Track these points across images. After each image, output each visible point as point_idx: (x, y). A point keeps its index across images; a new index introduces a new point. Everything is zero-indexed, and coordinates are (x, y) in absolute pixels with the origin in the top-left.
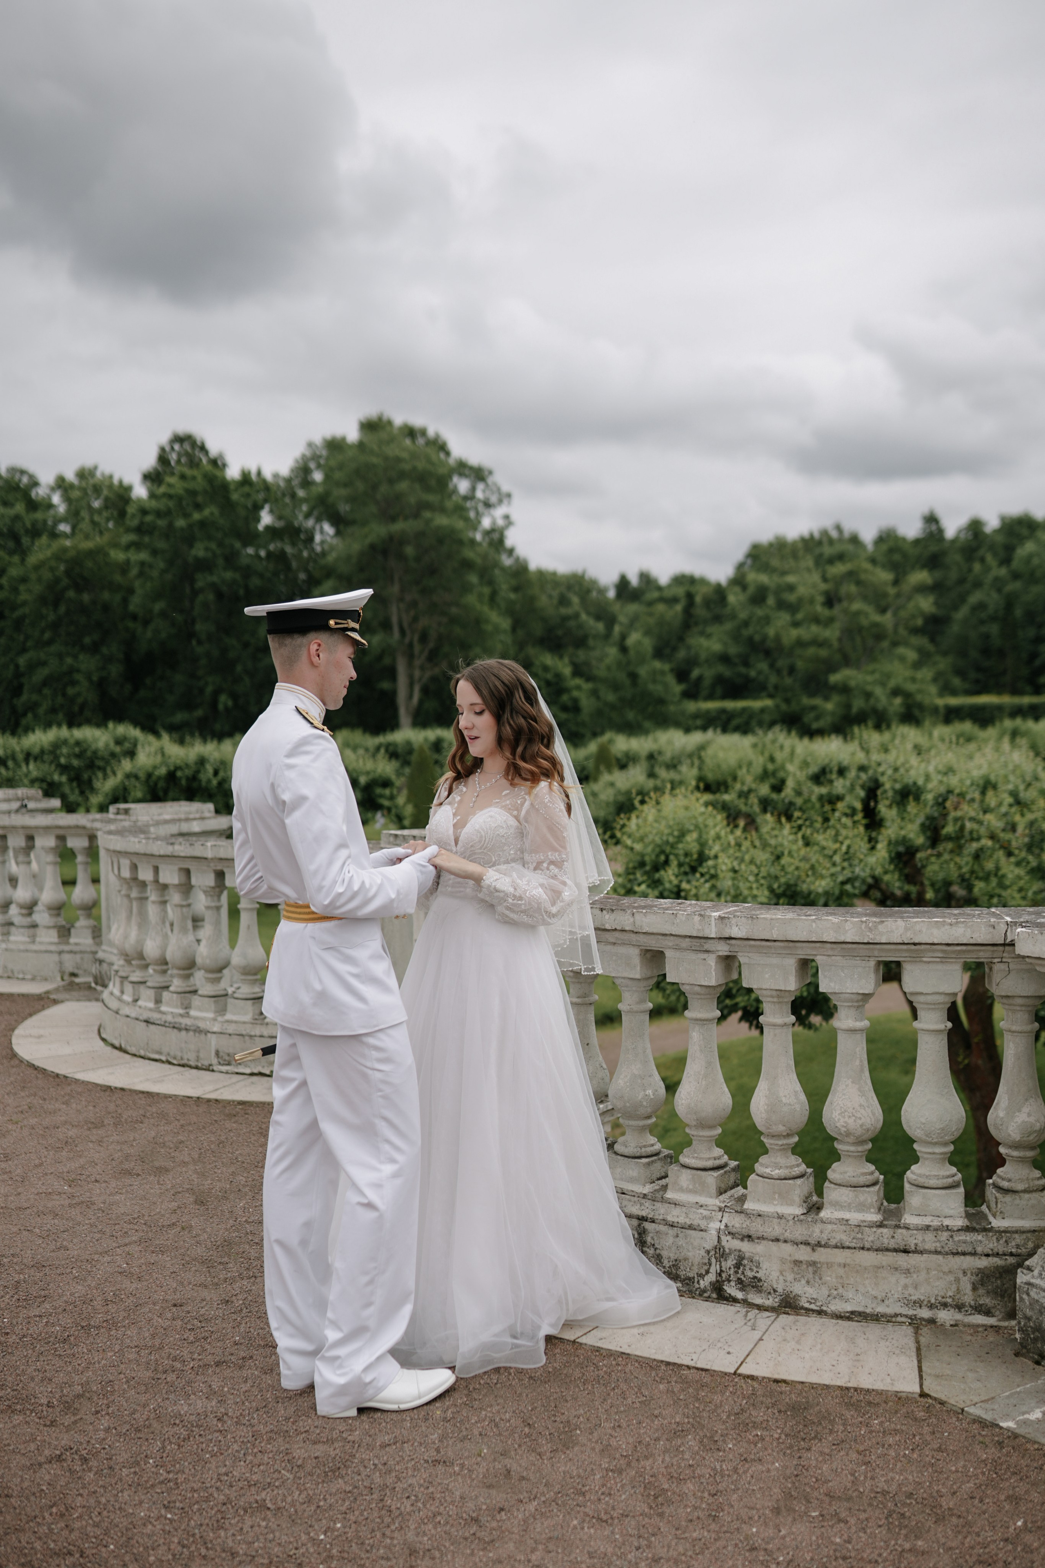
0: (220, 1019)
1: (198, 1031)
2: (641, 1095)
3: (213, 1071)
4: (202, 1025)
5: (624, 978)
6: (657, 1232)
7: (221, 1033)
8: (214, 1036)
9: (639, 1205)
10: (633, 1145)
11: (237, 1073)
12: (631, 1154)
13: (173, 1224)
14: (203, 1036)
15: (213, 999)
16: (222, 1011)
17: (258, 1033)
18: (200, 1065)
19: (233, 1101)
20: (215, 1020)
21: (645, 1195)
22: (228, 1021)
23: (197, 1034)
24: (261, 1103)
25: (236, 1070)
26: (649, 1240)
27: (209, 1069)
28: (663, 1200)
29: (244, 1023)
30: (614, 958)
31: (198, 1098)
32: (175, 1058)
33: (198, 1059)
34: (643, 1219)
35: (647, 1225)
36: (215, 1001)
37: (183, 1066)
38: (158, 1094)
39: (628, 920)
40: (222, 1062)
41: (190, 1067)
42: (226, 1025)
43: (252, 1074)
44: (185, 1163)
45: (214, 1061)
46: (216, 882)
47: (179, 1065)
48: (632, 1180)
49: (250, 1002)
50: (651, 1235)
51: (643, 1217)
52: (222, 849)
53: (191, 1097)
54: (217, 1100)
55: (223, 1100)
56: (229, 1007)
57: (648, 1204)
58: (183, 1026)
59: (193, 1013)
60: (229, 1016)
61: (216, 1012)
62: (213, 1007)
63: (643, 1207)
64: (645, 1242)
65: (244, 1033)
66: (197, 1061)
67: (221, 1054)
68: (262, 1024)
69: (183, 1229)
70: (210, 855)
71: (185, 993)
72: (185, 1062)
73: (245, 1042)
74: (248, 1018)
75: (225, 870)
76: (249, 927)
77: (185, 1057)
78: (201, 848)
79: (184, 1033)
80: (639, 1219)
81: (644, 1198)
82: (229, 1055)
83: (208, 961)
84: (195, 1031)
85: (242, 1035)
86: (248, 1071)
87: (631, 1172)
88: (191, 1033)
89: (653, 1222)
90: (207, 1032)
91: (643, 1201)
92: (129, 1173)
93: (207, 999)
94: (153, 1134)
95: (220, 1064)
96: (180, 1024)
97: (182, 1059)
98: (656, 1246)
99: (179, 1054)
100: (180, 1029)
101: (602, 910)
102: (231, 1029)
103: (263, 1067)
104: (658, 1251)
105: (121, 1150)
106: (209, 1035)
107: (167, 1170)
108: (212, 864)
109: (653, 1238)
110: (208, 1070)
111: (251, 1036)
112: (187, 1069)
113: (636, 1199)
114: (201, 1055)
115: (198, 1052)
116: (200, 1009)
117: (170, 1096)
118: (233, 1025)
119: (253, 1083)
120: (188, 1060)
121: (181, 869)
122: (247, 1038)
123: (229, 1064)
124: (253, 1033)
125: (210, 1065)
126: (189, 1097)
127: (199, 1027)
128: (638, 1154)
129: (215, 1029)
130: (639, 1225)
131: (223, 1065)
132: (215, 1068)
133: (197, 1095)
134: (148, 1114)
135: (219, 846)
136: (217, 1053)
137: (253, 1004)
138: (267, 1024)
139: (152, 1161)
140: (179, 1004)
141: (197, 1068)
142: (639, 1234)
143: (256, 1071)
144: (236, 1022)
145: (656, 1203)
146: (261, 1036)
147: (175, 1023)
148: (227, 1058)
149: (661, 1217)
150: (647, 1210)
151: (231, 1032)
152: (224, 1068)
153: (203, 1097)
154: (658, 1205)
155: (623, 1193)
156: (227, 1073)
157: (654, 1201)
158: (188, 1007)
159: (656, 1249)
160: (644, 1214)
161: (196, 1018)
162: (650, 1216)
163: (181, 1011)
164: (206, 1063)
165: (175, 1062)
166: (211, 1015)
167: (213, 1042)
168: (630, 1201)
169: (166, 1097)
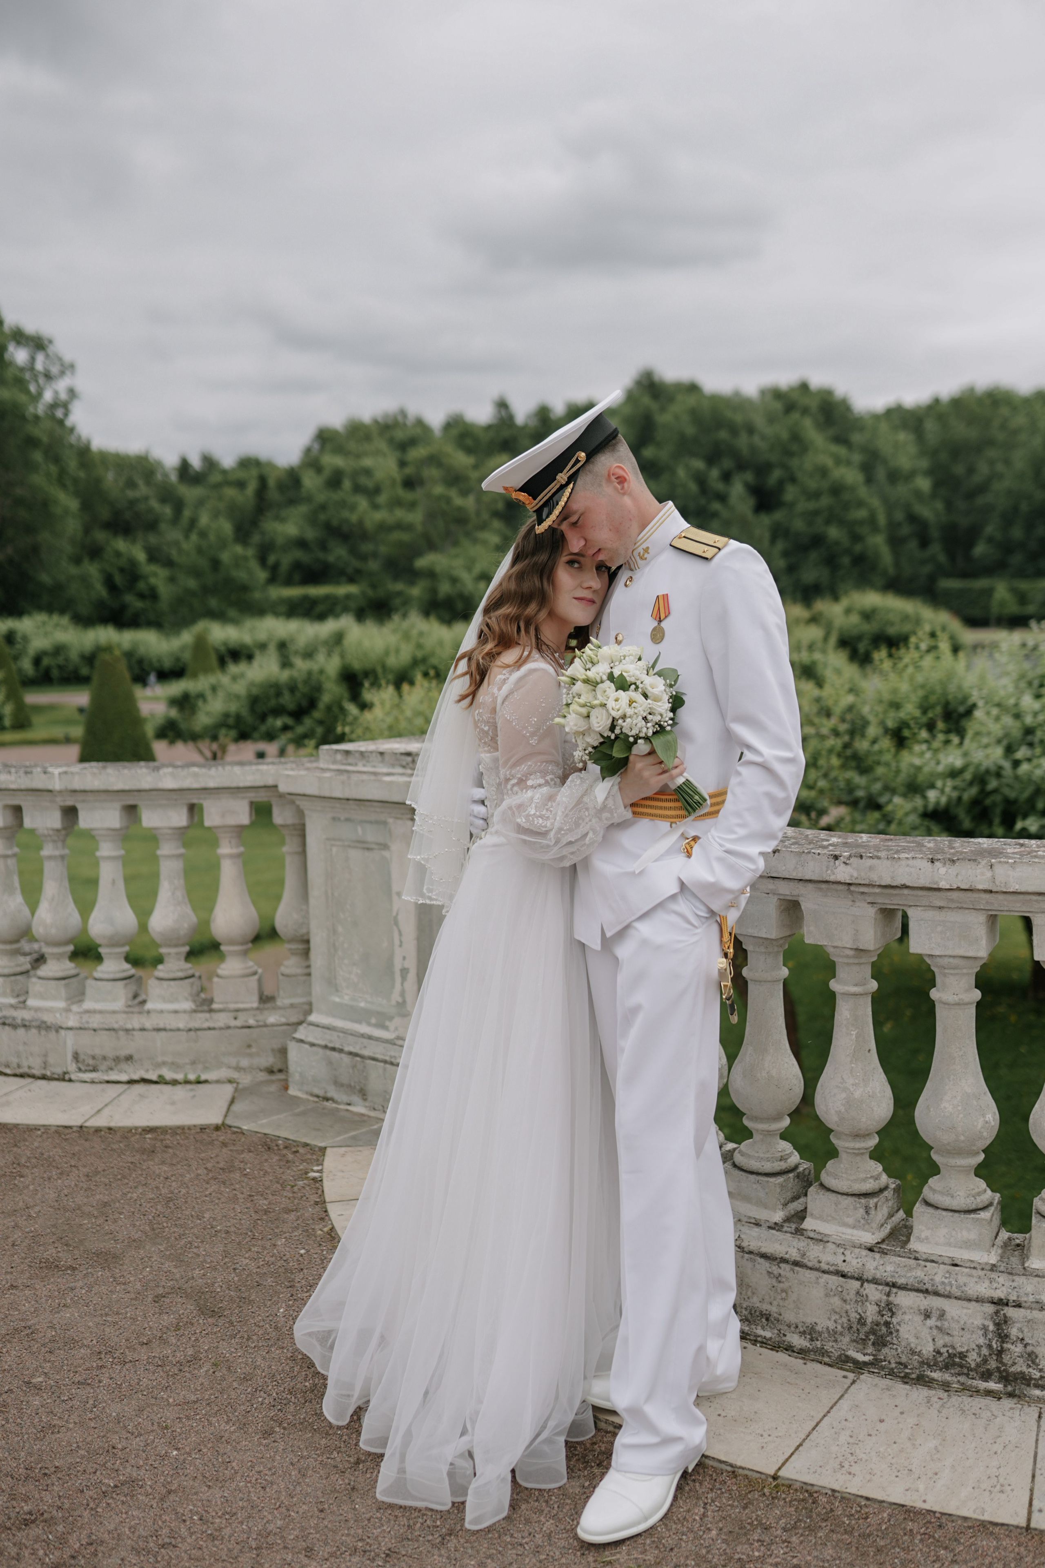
0: (75, 1008)
1: (44, 1027)
2: (980, 1124)
3: (70, 1080)
4: (48, 1018)
5: (954, 957)
6: (1029, 1321)
7: (81, 1028)
8: (70, 1033)
9: (987, 1283)
10: (962, 1193)
11: (108, 1082)
12: (964, 1207)
13: (195, 1358)
14: (52, 1035)
15: (63, 982)
16: (79, 996)
17: (137, 1026)
18: (48, 1073)
19: (136, 1128)
20: (68, 1010)
21: (994, 1265)
22: (88, 1012)
23: (43, 1032)
24: (178, 1127)
25: (106, 1078)
26: (1014, 1332)
27: (64, 1078)
28: (1026, 1272)
29: (114, 1012)
30: (939, 929)
31: (81, 1127)
32: (7, 1066)
33: (45, 1065)
34: (1000, 1303)
35: (1010, 1312)
36: (66, 985)
37: (22, 1076)
38: (16, 1126)
39: (982, 874)
40: (83, 1068)
41: (33, 1077)
42: (86, 1017)
43: (131, 1082)
44: (135, 1243)
45: (72, 1067)
46: (63, 822)
47: (15, 1075)
48: (967, 1245)
49: (120, 984)
50: (1018, 1325)
51: (1001, 1300)
52: (77, 778)
53: (70, 1127)
54: (110, 1129)
55: (120, 1128)
56: (89, 991)
57: (1002, 1279)
58: (19, 1021)
59: (31, 1002)
60: (88, 1005)
61: (68, 999)
62: (63, 992)
63: (995, 1285)
64: (1007, 1336)
65: (116, 1026)
66: (45, 1068)
67: (82, 1057)
68: (140, 1013)
69: (215, 1365)
70: (57, 785)
71: (15, 975)
72: (25, 1070)
73: (118, 1038)
74: (119, 1004)
75: (79, 806)
76: (114, 882)
77: (25, 1064)
78: (43, 776)
79: (21, 1031)
80: (993, 1303)
81: (992, 1270)
82: (94, 1058)
83: (53, 931)
84: (39, 1027)
85: (114, 1030)
86: (124, 1077)
87: (965, 1233)
88: (34, 1031)
89: (1019, 1306)
90: (58, 1028)
91: (994, 1275)
92: (53, 1266)
93: (53, 983)
94: (52, 1195)
95: (80, 1070)
96: (14, 1019)
97: (19, 1066)
98: (1027, 1340)
99: (14, 1060)
100: (15, 1027)
101: (932, 861)
102: (95, 1021)
103: (147, 1071)
104: (1029, 1349)
105: (16, 1226)
106: (62, 1032)
107: (115, 1257)
108: (58, 799)
109: (1021, 1330)
110: (64, 1080)
111: (127, 1030)
112: (30, 1080)
113: (981, 1273)
114: (51, 1060)
115: (46, 1056)
116: (42, 997)
117: (36, 1128)
118: (98, 1016)
119: (141, 1096)
120: (29, 1067)
121: (6, 807)
122: (121, 1033)
123: (94, 1070)
124: (129, 1026)
125: (65, 1073)
126: (66, 1127)
127: (45, 1022)
128: (974, 1207)
129: (71, 1024)
130: (997, 1313)
131: (86, 1071)
132: (73, 1077)
133: (79, 1123)
134: (23, 1161)
135: (72, 773)
136: (76, 1057)
137: (126, 985)
138: (148, 1012)
139: (81, 1242)
140: (8, 991)
141: (44, 1077)
142: (997, 1325)
143: (136, 1077)
144: (101, 1012)
145: (1015, 1277)
146: (143, 1029)
147: (5, 1017)
148: (91, 1062)
149: (1031, 1298)
150: (1004, 1289)
151: (95, 1026)
152: (87, 1076)
153: (87, 1124)
154: (1020, 1280)
155: (956, 1265)
156: (93, 1082)
157: (1011, 1274)
158: (22, 995)
159: (1026, 1346)
160: (1000, 1294)
161: (37, 1010)
162: (1013, 1297)
163: (13, 1001)
164: (59, 1070)
165: (8, 1071)
166: (62, 1004)
167: (70, 1041)
168: (971, 1276)
169: (31, 1129)
